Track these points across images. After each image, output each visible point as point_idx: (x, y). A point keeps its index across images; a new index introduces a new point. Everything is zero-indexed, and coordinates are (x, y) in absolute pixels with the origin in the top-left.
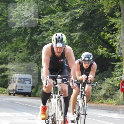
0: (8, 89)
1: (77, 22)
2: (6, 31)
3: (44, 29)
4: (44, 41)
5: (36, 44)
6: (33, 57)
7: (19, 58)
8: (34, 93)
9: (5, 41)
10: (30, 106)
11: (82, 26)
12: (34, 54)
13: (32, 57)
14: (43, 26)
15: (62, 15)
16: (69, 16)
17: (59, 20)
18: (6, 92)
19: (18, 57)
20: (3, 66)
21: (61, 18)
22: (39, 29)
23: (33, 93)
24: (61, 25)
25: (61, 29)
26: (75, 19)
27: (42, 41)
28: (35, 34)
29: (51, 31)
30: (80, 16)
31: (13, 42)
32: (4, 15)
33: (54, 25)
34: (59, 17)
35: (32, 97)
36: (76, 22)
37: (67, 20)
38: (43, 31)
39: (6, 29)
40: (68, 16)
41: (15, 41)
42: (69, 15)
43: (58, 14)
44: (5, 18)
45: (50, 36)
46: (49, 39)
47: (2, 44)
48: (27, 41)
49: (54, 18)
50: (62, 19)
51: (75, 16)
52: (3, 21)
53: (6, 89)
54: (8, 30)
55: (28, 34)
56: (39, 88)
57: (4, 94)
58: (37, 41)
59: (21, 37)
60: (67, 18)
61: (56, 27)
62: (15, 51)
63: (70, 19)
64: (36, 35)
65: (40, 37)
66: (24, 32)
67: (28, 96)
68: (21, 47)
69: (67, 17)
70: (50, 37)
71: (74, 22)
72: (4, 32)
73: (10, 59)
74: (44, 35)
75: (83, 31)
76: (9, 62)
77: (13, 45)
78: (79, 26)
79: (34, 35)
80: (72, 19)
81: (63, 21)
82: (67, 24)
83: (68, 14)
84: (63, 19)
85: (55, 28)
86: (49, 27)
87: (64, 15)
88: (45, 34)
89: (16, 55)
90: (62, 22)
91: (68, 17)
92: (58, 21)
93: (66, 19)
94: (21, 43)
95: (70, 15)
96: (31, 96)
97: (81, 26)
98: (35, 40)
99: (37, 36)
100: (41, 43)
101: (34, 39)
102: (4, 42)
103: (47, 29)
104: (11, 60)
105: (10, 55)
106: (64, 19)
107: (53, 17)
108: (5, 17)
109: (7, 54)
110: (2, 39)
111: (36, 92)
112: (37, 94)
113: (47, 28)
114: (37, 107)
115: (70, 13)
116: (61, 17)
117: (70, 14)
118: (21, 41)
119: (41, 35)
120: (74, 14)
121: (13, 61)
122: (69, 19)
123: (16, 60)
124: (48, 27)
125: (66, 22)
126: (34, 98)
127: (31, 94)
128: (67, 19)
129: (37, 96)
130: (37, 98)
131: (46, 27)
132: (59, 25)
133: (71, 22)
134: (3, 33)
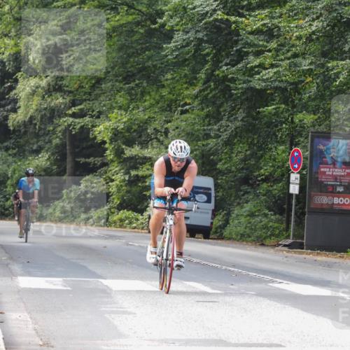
0: (146, 214)
1: (346, 31)
2: (144, 52)
3: (250, 50)
4: (251, 81)
5: (229, 89)
6: (219, 130)
7: (178, 130)
8: (220, 229)
9: (141, 81)
10: (206, 263)
12: (222, 119)
13: (216, 127)
14: (249, 41)
15: (303, 9)
16: (322, 12)
18: (142, 223)
19: (177, 128)
20: (133, 150)
21: (300, 19)
22: (235, 49)
23: (216, 228)
24: (299, 38)
25: (298, 48)
26: (339, 21)
27: (245, 82)
28: (223, 63)
31: (163, 83)
32: (140, 8)
33: (278, 36)
35: (211, 239)
37: (315, 23)
38: (247, 54)
39: (144, 46)
40: (319, 12)
41: (169, 82)
43: (291, 7)
44: (142, 16)
45: (267, 69)
46: (265, 78)
47: (133, 88)
48: (201, 81)
49: (280, 16)
50: (301, 22)
51: (340, 12)
52: (138, 24)
53: (142, 215)
54: (149, 51)
55: (207, 62)
56: (233, 215)
57: (136, 230)
59: (186, 70)
60: (318, 18)
61: (285, 43)
62: (168, 109)
63: (326, 21)
64: (227, 65)
65: (238, 70)
66: (193, 56)
67: (200, 236)
69: (318, 15)
70: (267, 71)
71: (336, 29)
72: (140, 54)
73: (153, 131)
74: (248, 63)
76: (151, 140)
77: (165, 92)
79: (220, 65)
80: (330, 22)
81: (307, 25)
83: (320, 6)
84: (304, 19)
85: (282, 45)
86: (265, 43)
87: (308, 8)
88: (252, 63)
89: (170, 122)
90: (302, 28)
91: (321, 15)
92: (292, 25)
93: (314, 20)
94: (187, 88)
95: (327, 10)
98: (225, 78)
99: (229, 67)
100: (240, 86)
101: (221, 75)
102: (139, 83)
103: (260, 48)
104: (156, 134)
105: (155, 121)
106: (307, 19)
107: (278, 15)
108: (142, 13)
109: (147, 117)
110: (134, 75)
111: (223, 227)
112: (226, 233)
113: (255, 45)
114: (224, 267)
115: (325, 3)
116: (301, 16)
117: (324, 6)
118: (186, 83)
119: (240, 66)
120: (338, 7)
121: (161, 138)
122: (322, 21)
123: (170, 135)
124: (261, 43)
125: (314, 28)
126: (219, 241)
127: (211, 232)
128: (316, 21)
129: (228, 236)
130: (228, 242)
131: (256, 43)
132: (294, 38)
133: (328, 28)
134: (136, 59)
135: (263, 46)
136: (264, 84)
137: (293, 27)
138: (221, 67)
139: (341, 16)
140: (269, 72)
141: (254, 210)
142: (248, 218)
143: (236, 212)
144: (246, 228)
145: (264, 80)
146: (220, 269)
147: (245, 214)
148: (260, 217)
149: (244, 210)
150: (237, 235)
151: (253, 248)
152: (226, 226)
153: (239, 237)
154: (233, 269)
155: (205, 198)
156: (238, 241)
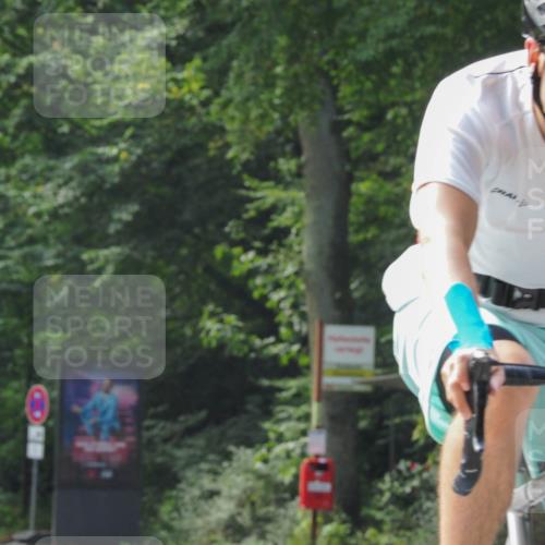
1: (110, 203)
11: (130, 218)
15: (42, 170)
16: (73, 174)
17: (30, 191)
21: (38, 184)
24: (38, 215)
26: (100, 187)
30: (123, 173)
34: (31, 178)
36: (105, 200)
37: (63, 192)
40: (67, 174)
42: (74, 168)
43: (23, 166)
49: (8, 180)
50: (40, 188)
51: (100, 173)
60: (66, 183)
63: (79, 188)
69: (66, 178)
71: (96, 199)
75: (135, 241)
78: (120, 220)
80: (87, 188)
81: (50, 193)
82: (66, 210)
83: (68, 166)
84: (45, 185)
85: (12, 225)
87: (51, 169)
91: (71, 179)
93: (60, 186)
95: (80, 171)
97: (126, 217)
106: (49, 185)
107: (3, 177)
115: (76, 161)
116: (39, 179)
117: (76, 165)
120: (96, 166)
122: (72, 188)
125: (61, 200)
128: (64, 189)
133: (83, 200)
139: (103, 180)
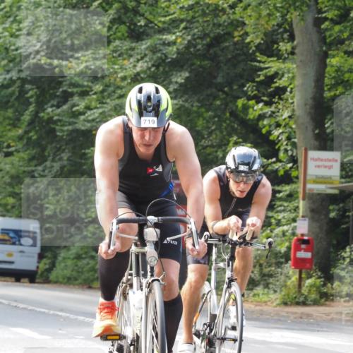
1: (171, 71)
3: (75, 90)
4: (76, 123)
5: (54, 130)
6: (44, 171)
7: (3, 172)
8: (45, 274)
10: (33, 308)
11: (183, 81)
12: (46, 161)
13: (40, 168)
14: (73, 81)
15: (127, 50)
16: (147, 52)
17: (118, 65)
21: (124, 59)
22: (61, 90)
23: (42, 273)
24: (124, 78)
25: (124, 90)
26: (164, 61)
27: (70, 124)
28: (49, 105)
29: (95, 96)
30: (178, 52)
33: (103, 77)
34: (119, 56)
35: (38, 283)
36: (167, 69)
37: (140, 64)
38: (72, 95)
40: (143, 52)
42: (147, 49)
43: (115, 47)
45: (92, 109)
46: (90, 118)
48: (26, 124)
50: (126, 62)
51: (164, 52)
55: (30, 104)
56: (60, 258)
58: (55, 122)
59: (10, 113)
60: (142, 58)
61: (110, 84)
63: (150, 61)
64: (52, 106)
65: (64, 112)
66: (17, 99)
67: (26, 280)
68: (10, 141)
69: (142, 55)
70: (92, 112)
71: (161, 69)
74: (74, 105)
75: (186, 96)
78: (176, 82)
79: (46, 107)
80: (155, 62)
81: (131, 66)
82: (142, 75)
83: (143, 47)
84: (129, 60)
85: (107, 86)
86: (90, 84)
87: (132, 49)
88: (78, 105)
90: (126, 69)
91: (146, 55)
92: (116, 67)
93: (138, 61)
94: (10, 130)
95: (151, 51)
96: (37, 281)
97: (180, 80)
98: (50, 120)
99: (54, 108)
100: (66, 128)
101: (46, 117)
103: (84, 89)
106: (132, 60)
111: (49, 270)
112: (53, 276)
113: (82, 86)
114: (52, 312)
115: (149, 44)
116: (125, 56)
117: (149, 47)
118: (9, 124)
119: (65, 107)
120: (161, 48)
122: (146, 62)
124: (86, 83)
125: (138, 69)
126: (46, 285)
127: (37, 276)
128: (141, 62)
129: (55, 280)
130: (55, 285)
131: (81, 83)
132: (118, 80)
133: (153, 69)
135: (88, 86)
136: (89, 125)
137: (118, 69)
138: (46, 109)
139: (166, 56)
140: (94, 113)
141: (81, 252)
142: (75, 260)
143: (62, 255)
144: (73, 271)
145: (89, 121)
146: (48, 315)
147: (72, 257)
148: (87, 260)
149: (70, 252)
150: (64, 279)
151: (80, 291)
152: (52, 270)
153: (66, 280)
154: (60, 313)
155: (30, 241)
156: (65, 284)
